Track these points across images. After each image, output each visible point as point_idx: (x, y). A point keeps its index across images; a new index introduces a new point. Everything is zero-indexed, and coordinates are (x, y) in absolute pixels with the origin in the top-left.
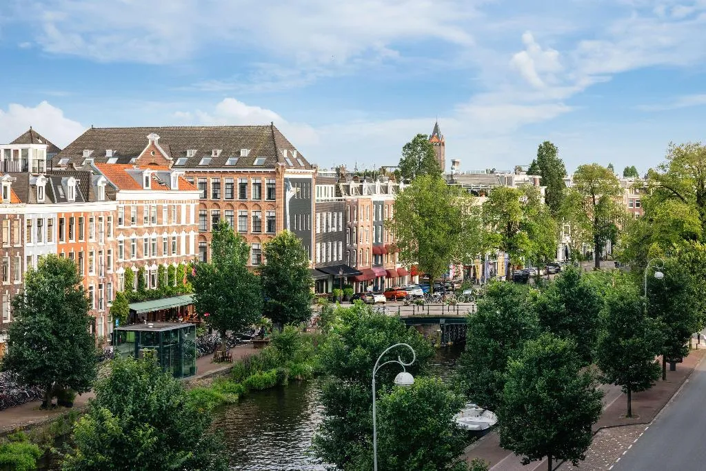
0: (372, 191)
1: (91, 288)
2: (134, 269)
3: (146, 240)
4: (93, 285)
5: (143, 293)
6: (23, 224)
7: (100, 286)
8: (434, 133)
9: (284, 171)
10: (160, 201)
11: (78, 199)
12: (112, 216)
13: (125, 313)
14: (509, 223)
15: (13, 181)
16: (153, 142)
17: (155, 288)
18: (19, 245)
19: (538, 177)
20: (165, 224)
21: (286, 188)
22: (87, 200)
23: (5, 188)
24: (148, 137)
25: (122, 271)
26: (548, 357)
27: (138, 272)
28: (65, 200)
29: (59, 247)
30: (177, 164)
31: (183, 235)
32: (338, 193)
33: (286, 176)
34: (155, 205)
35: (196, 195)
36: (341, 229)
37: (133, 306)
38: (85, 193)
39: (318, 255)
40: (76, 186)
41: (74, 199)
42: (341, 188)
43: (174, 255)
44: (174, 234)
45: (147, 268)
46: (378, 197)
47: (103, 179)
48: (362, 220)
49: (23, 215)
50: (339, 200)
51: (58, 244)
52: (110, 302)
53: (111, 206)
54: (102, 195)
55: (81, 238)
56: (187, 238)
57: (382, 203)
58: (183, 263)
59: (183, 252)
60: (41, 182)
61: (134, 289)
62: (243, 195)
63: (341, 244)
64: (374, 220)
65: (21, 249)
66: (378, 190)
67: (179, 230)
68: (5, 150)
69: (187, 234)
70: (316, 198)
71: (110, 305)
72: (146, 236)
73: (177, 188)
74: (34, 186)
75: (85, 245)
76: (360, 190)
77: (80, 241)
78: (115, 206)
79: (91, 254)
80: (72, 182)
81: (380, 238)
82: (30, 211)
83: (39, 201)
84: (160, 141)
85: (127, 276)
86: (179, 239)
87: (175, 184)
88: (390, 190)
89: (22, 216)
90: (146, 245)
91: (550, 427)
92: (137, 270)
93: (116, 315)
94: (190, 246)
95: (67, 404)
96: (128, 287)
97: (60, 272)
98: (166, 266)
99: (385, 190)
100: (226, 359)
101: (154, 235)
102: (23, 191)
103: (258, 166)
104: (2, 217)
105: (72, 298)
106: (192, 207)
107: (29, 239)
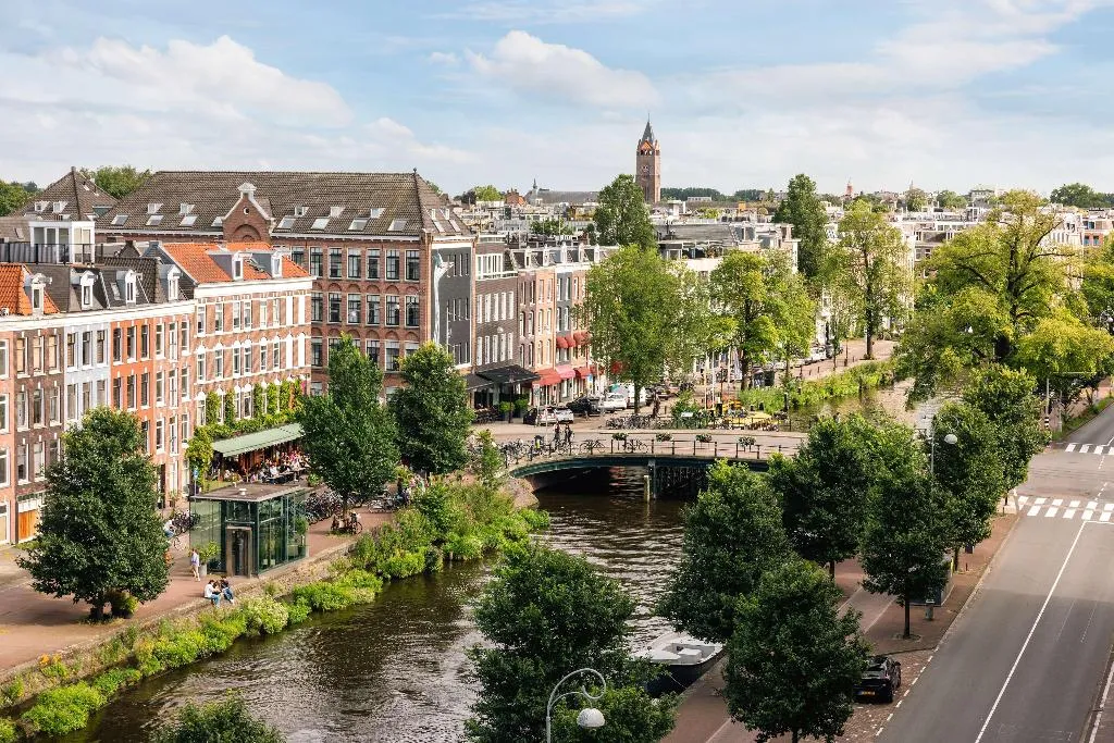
0: (556, 260)
1: (159, 424)
2: (220, 393)
3: (236, 351)
4: (162, 420)
5: (233, 425)
6: (61, 343)
7: (172, 421)
8: (645, 136)
9: (431, 241)
10: (256, 295)
11: (140, 300)
12: (188, 322)
13: (207, 458)
14: (746, 301)
15: (47, 283)
16: (246, 195)
17: (249, 418)
18: (57, 371)
19: (789, 227)
20: (263, 327)
21: (434, 263)
22: (153, 301)
23: (37, 291)
24: (240, 188)
25: (202, 396)
26: (793, 597)
27: (226, 397)
28: (121, 303)
29: (114, 369)
30: (280, 226)
31: (289, 340)
32: (508, 266)
33: (435, 246)
34: (249, 301)
35: (306, 283)
36: (512, 316)
37: (218, 446)
38: (151, 290)
39: (480, 355)
40: (137, 282)
41: (134, 300)
42: (513, 258)
43: (277, 369)
44: (276, 340)
45: (237, 390)
46: (566, 267)
47: (174, 270)
48: (540, 302)
49: (63, 328)
50: (509, 275)
51: (112, 365)
52: (185, 441)
53: (187, 308)
54: (174, 290)
55: (144, 355)
56: (295, 343)
57: (569, 276)
58: (289, 379)
59: (289, 365)
60: (87, 280)
61: (219, 420)
62: (373, 273)
63: (511, 336)
64: (559, 299)
65: (60, 377)
66: (564, 257)
67: (282, 333)
68: (35, 228)
69: (295, 339)
70: (477, 275)
71: (186, 446)
72: (237, 345)
73: (280, 275)
74: (77, 287)
75: (150, 364)
76: (539, 259)
77: (143, 359)
78: (192, 307)
79: (159, 376)
80: (131, 277)
81: (566, 325)
82: (71, 323)
83: (84, 307)
84: (256, 195)
85: (210, 403)
86: (283, 345)
87: (277, 271)
88: (582, 255)
89: (61, 330)
90: (236, 357)
91: (796, 695)
92: (224, 393)
93: (194, 461)
94: (297, 357)
95: (126, 614)
96: (210, 419)
97: (113, 433)
98: (264, 385)
99: (574, 257)
100: (348, 529)
101: (248, 344)
102: (61, 298)
103: (396, 233)
104: (31, 334)
105: (129, 468)
106: (302, 299)
107: (72, 363)
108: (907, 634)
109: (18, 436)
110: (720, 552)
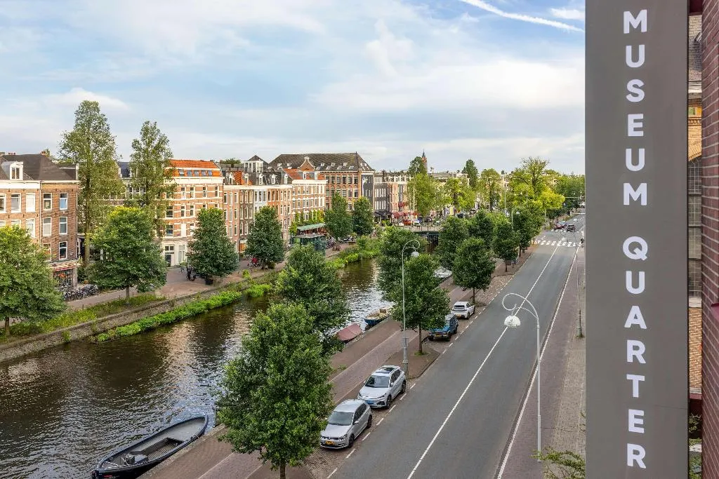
0: (398, 180)
1: (281, 220)
2: (299, 212)
5: (303, 222)
6: (253, 194)
7: (285, 220)
8: (423, 156)
9: (361, 172)
10: (310, 184)
11: (276, 183)
12: (290, 191)
13: (295, 231)
14: (455, 193)
15: (249, 176)
16: (307, 160)
17: (308, 220)
19: (466, 174)
20: (312, 194)
21: (362, 179)
22: (280, 184)
23: (246, 179)
24: (305, 158)
25: (294, 213)
26: (473, 247)
27: (301, 214)
28: (271, 184)
29: (268, 203)
30: (317, 169)
31: (320, 198)
32: (384, 181)
33: (362, 174)
34: (308, 186)
35: (325, 182)
36: (385, 196)
37: (299, 228)
38: (279, 180)
39: (376, 207)
40: (275, 178)
41: (274, 183)
42: (385, 179)
43: (316, 207)
44: (316, 198)
45: (304, 212)
46: (400, 182)
47: (286, 175)
48: (393, 192)
49: (254, 190)
50: (384, 184)
52: (289, 226)
53: (289, 186)
54: (286, 181)
56: (321, 200)
57: (402, 185)
58: (320, 210)
59: (320, 206)
60: (261, 176)
61: (299, 220)
62: (344, 182)
63: (385, 202)
64: (399, 192)
65: (252, 204)
66: (400, 180)
67: (317, 196)
68: (246, 163)
70: (375, 183)
72: (304, 199)
74: (258, 178)
75: (279, 203)
76: (393, 180)
77: (277, 201)
78: (291, 186)
79: (282, 206)
80: (274, 176)
81: (401, 200)
82: (256, 188)
83: (260, 184)
84: (310, 160)
85: (296, 215)
86: (318, 199)
87: (316, 178)
88: (405, 180)
91: (474, 276)
93: (291, 231)
94: (322, 203)
95: (272, 268)
96: (297, 220)
97: (269, 213)
98: (313, 211)
99: (403, 180)
100: (338, 249)
101: (308, 198)
102: (253, 180)
103: (350, 170)
104: (244, 191)
105: (274, 224)
106: (323, 187)
107: (256, 200)
108: (506, 271)
109: (240, 221)
110: (449, 241)
